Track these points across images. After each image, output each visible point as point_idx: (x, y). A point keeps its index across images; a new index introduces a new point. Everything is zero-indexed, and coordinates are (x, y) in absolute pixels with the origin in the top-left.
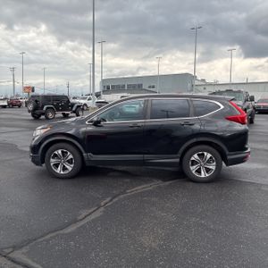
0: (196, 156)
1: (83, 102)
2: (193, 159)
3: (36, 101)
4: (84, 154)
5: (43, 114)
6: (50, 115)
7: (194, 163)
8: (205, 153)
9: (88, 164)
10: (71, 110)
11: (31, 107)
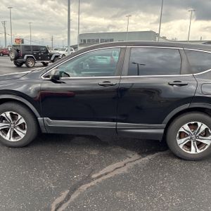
0: (186, 126)
1: (62, 52)
2: (181, 130)
3: (18, 51)
4: (39, 118)
5: (24, 62)
6: (31, 64)
7: (182, 135)
8: (199, 124)
9: (44, 131)
10: (50, 59)
11: (12, 56)
